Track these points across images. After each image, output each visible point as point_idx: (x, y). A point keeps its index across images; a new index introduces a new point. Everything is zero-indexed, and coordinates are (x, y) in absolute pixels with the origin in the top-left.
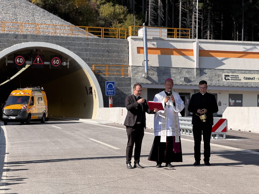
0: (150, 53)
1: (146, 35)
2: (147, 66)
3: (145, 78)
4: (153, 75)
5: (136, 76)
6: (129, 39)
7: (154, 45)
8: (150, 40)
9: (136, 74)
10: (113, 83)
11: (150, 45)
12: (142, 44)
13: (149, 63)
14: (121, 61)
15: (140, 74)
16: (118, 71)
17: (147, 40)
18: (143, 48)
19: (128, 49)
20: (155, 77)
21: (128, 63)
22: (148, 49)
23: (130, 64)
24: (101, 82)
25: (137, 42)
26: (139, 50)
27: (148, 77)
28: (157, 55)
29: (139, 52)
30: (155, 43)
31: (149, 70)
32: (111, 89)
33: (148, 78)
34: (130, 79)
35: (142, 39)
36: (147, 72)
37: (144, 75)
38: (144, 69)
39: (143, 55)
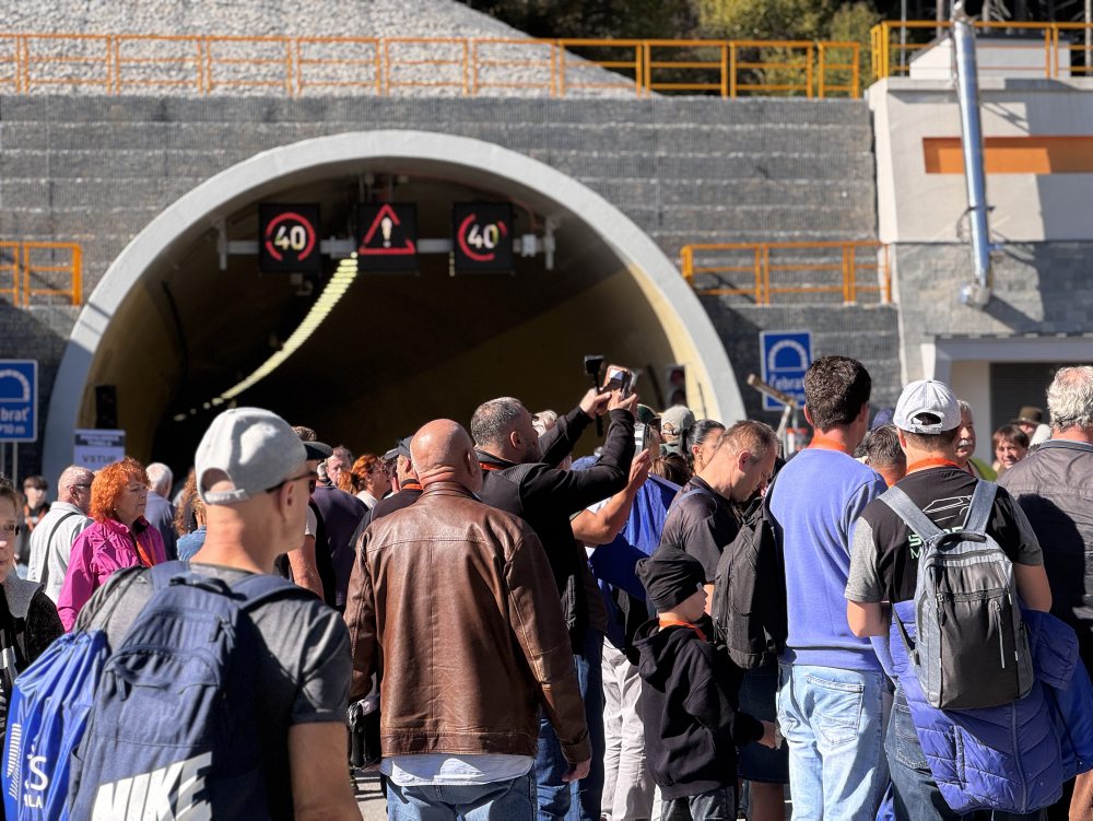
0: (1000, 169)
1: (972, 69)
2: (987, 243)
3: (970, 304)
4: (1022, 286)
5: (924, 295)
6: (878, 96)
7: (1012, 118)
8: (994, 96)
9: (922, 285)
10: (803, 339)
11: (994, 126)
12: (951, 120)
13: (996, 222)
14: (835, 220)
15: (946, 284)
16: (821, 275)
17: (977, 96)
18: (956, 142)
19: (873, 149)
20: (1029, 302)
21: (877, 228)
22: (983, 143)
23: (889, 232)
25: (924, 109)
26: (936, 151)
27: (993, 299)
28: (1031, 179)
29: (932, 165)
30: (1019, 109)
31: (999, 260)
32: (790, 376)
33: (994, 307)
34: (890, 315)
35: (953, 95)
36: (989, 271)
37: (967, 291)
38: (970, 257)
39: (959, 178)
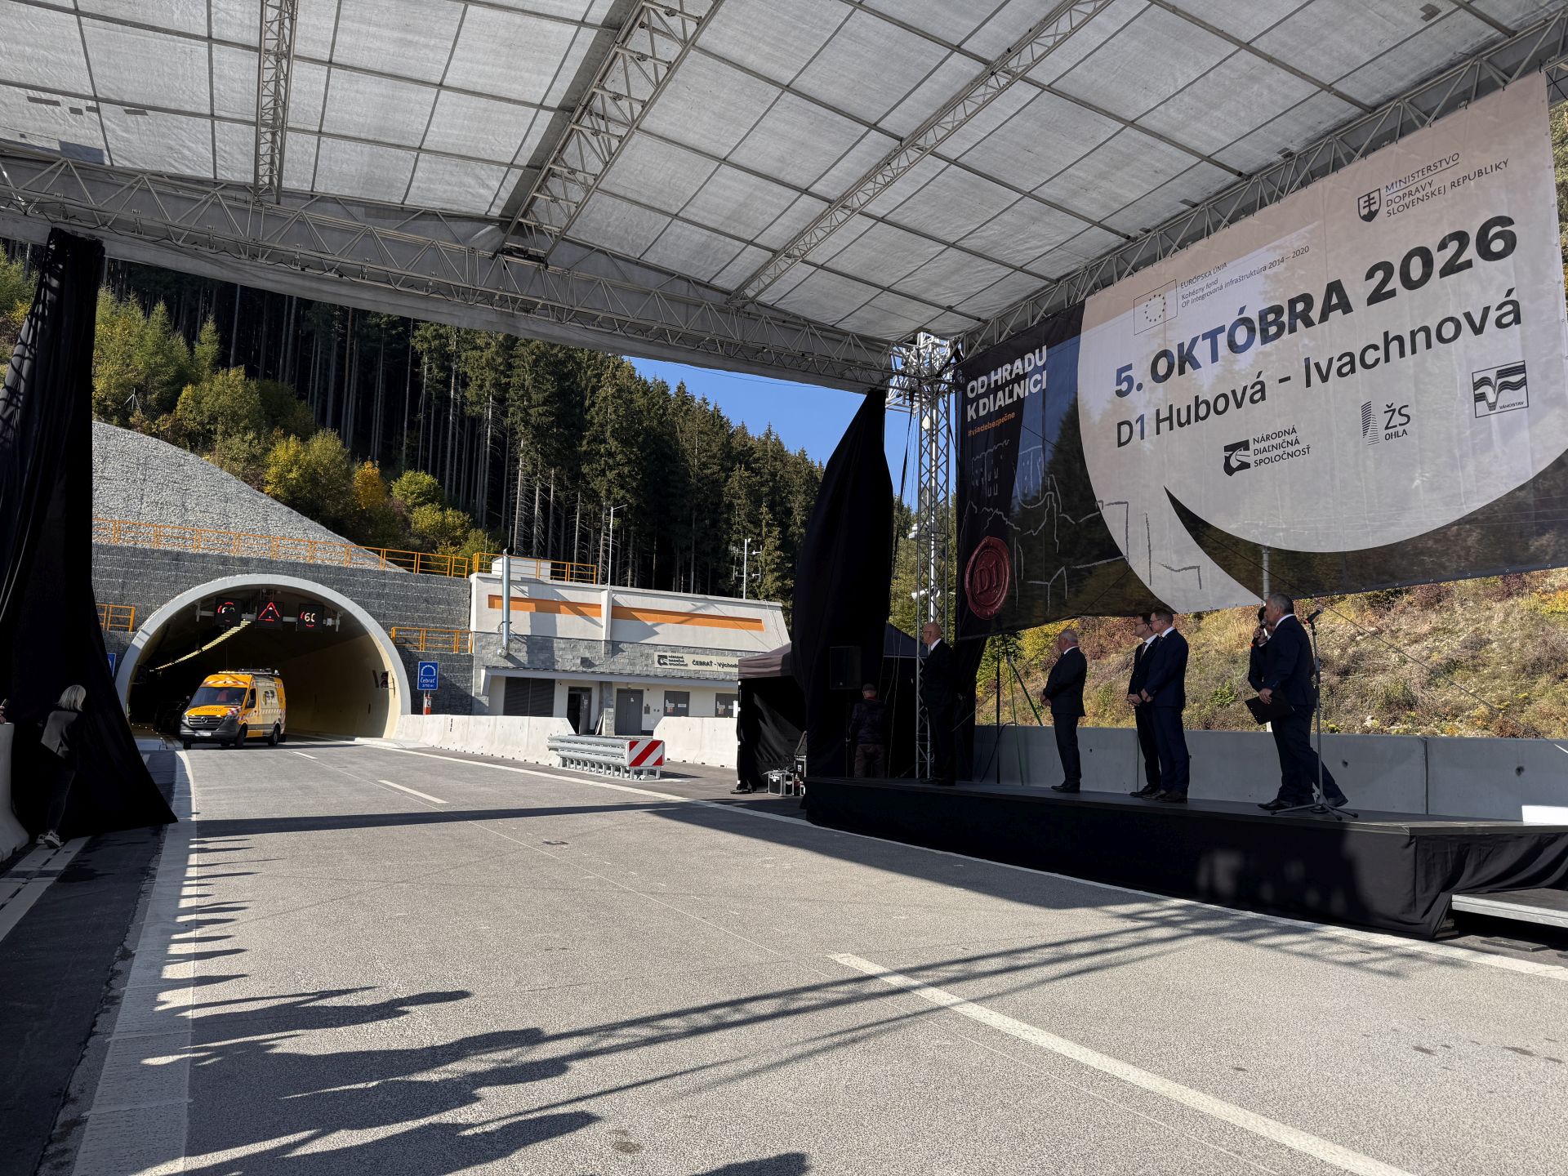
0: (516, 609)
1: (509, 573)
2: (508, 634)
3: (501, 656)
4: (520, 651)
5: (484, 651)
6: (473, 578)
7: (523, 592)
8: (516, 583)
9: (483, 648)
10: (435, 665)
11: (515, 593)
12: (499, 590)
13: (512, 627)
14: (453, 621)
15: (492, 648)
16: (445, 642)
17: (510, 582)
18: (501, 597)
19: (470, 597)
20: (523, 656)
21: (469, 626)
22: (510, 599)
23: (473, 628)
24: (410, 662)
25: (490, 585)
26: (493, 600)
27: (509, 654)
28: (528, 613)
29: (491, 605)
30: (526, 588)
31: (512, 641)
32: (428, 678)
33: (509, 657)
34: (471, 658)
35: (501, 580)
36: (508, 645)
37: (499, 651)
38: (502, 640)
39: (500, 611)
